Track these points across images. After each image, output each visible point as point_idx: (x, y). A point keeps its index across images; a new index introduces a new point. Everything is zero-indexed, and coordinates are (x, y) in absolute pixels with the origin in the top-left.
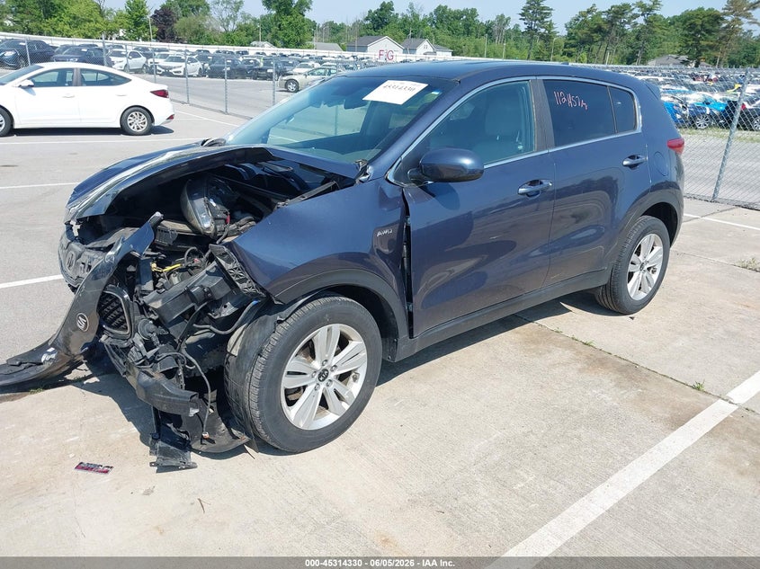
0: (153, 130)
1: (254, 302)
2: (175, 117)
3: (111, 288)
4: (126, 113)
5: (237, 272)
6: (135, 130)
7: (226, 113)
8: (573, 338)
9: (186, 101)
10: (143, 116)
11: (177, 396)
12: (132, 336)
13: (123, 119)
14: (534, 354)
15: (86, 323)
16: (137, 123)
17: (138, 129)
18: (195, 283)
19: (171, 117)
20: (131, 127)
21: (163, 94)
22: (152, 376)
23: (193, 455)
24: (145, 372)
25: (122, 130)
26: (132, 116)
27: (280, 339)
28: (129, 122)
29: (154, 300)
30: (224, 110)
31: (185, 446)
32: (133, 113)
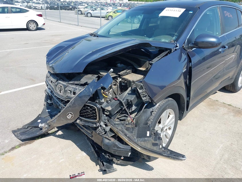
0: (38, 29)
1: (146, 105)
2: (45, 24)
3: (90, 102)
4: (28, 23)
5: (144, 93)
6: (32, 29)
7: (60, 22)
8: (223, 103)
9: (45, 18)
10: (34, 24)
11: (123, 149)
12: (99, 122)
13: (27, 25)
14: (214, 110)
15: (72, 116)
16: (32, 26)
17: (33, 28)
18: (124, 98)
19: (44, 24)
20: (30, 28)
21: (40, 15)
22: (110, 140)
23: (114, 165)
24: (105, 138)
25: (27, 29)
26: (30, 24)
27: (154, 118)
28: (29, 26)
29: (107, 106)
30: (60, 21)
31: (111, 162)
32: (31, 23)
